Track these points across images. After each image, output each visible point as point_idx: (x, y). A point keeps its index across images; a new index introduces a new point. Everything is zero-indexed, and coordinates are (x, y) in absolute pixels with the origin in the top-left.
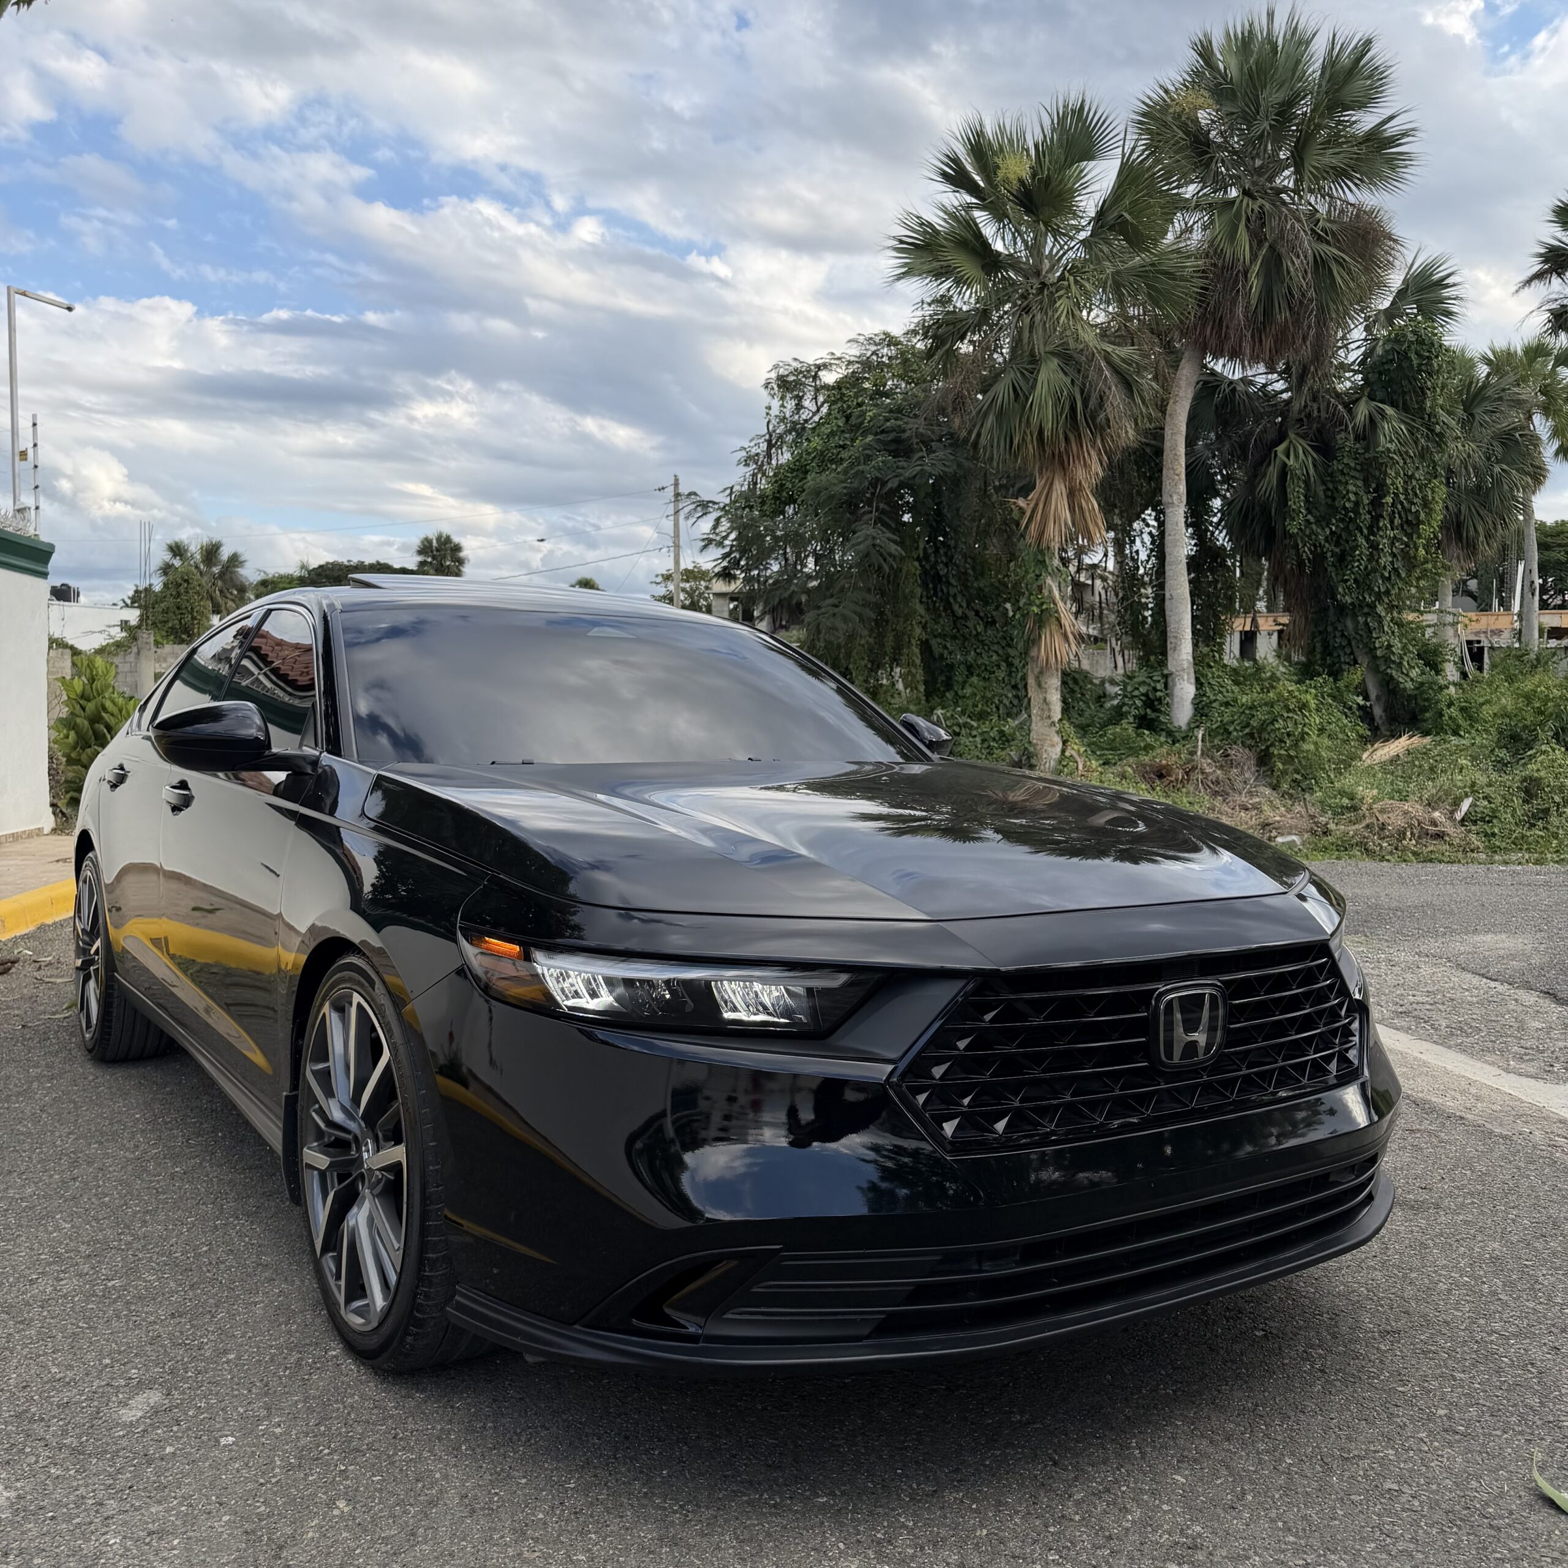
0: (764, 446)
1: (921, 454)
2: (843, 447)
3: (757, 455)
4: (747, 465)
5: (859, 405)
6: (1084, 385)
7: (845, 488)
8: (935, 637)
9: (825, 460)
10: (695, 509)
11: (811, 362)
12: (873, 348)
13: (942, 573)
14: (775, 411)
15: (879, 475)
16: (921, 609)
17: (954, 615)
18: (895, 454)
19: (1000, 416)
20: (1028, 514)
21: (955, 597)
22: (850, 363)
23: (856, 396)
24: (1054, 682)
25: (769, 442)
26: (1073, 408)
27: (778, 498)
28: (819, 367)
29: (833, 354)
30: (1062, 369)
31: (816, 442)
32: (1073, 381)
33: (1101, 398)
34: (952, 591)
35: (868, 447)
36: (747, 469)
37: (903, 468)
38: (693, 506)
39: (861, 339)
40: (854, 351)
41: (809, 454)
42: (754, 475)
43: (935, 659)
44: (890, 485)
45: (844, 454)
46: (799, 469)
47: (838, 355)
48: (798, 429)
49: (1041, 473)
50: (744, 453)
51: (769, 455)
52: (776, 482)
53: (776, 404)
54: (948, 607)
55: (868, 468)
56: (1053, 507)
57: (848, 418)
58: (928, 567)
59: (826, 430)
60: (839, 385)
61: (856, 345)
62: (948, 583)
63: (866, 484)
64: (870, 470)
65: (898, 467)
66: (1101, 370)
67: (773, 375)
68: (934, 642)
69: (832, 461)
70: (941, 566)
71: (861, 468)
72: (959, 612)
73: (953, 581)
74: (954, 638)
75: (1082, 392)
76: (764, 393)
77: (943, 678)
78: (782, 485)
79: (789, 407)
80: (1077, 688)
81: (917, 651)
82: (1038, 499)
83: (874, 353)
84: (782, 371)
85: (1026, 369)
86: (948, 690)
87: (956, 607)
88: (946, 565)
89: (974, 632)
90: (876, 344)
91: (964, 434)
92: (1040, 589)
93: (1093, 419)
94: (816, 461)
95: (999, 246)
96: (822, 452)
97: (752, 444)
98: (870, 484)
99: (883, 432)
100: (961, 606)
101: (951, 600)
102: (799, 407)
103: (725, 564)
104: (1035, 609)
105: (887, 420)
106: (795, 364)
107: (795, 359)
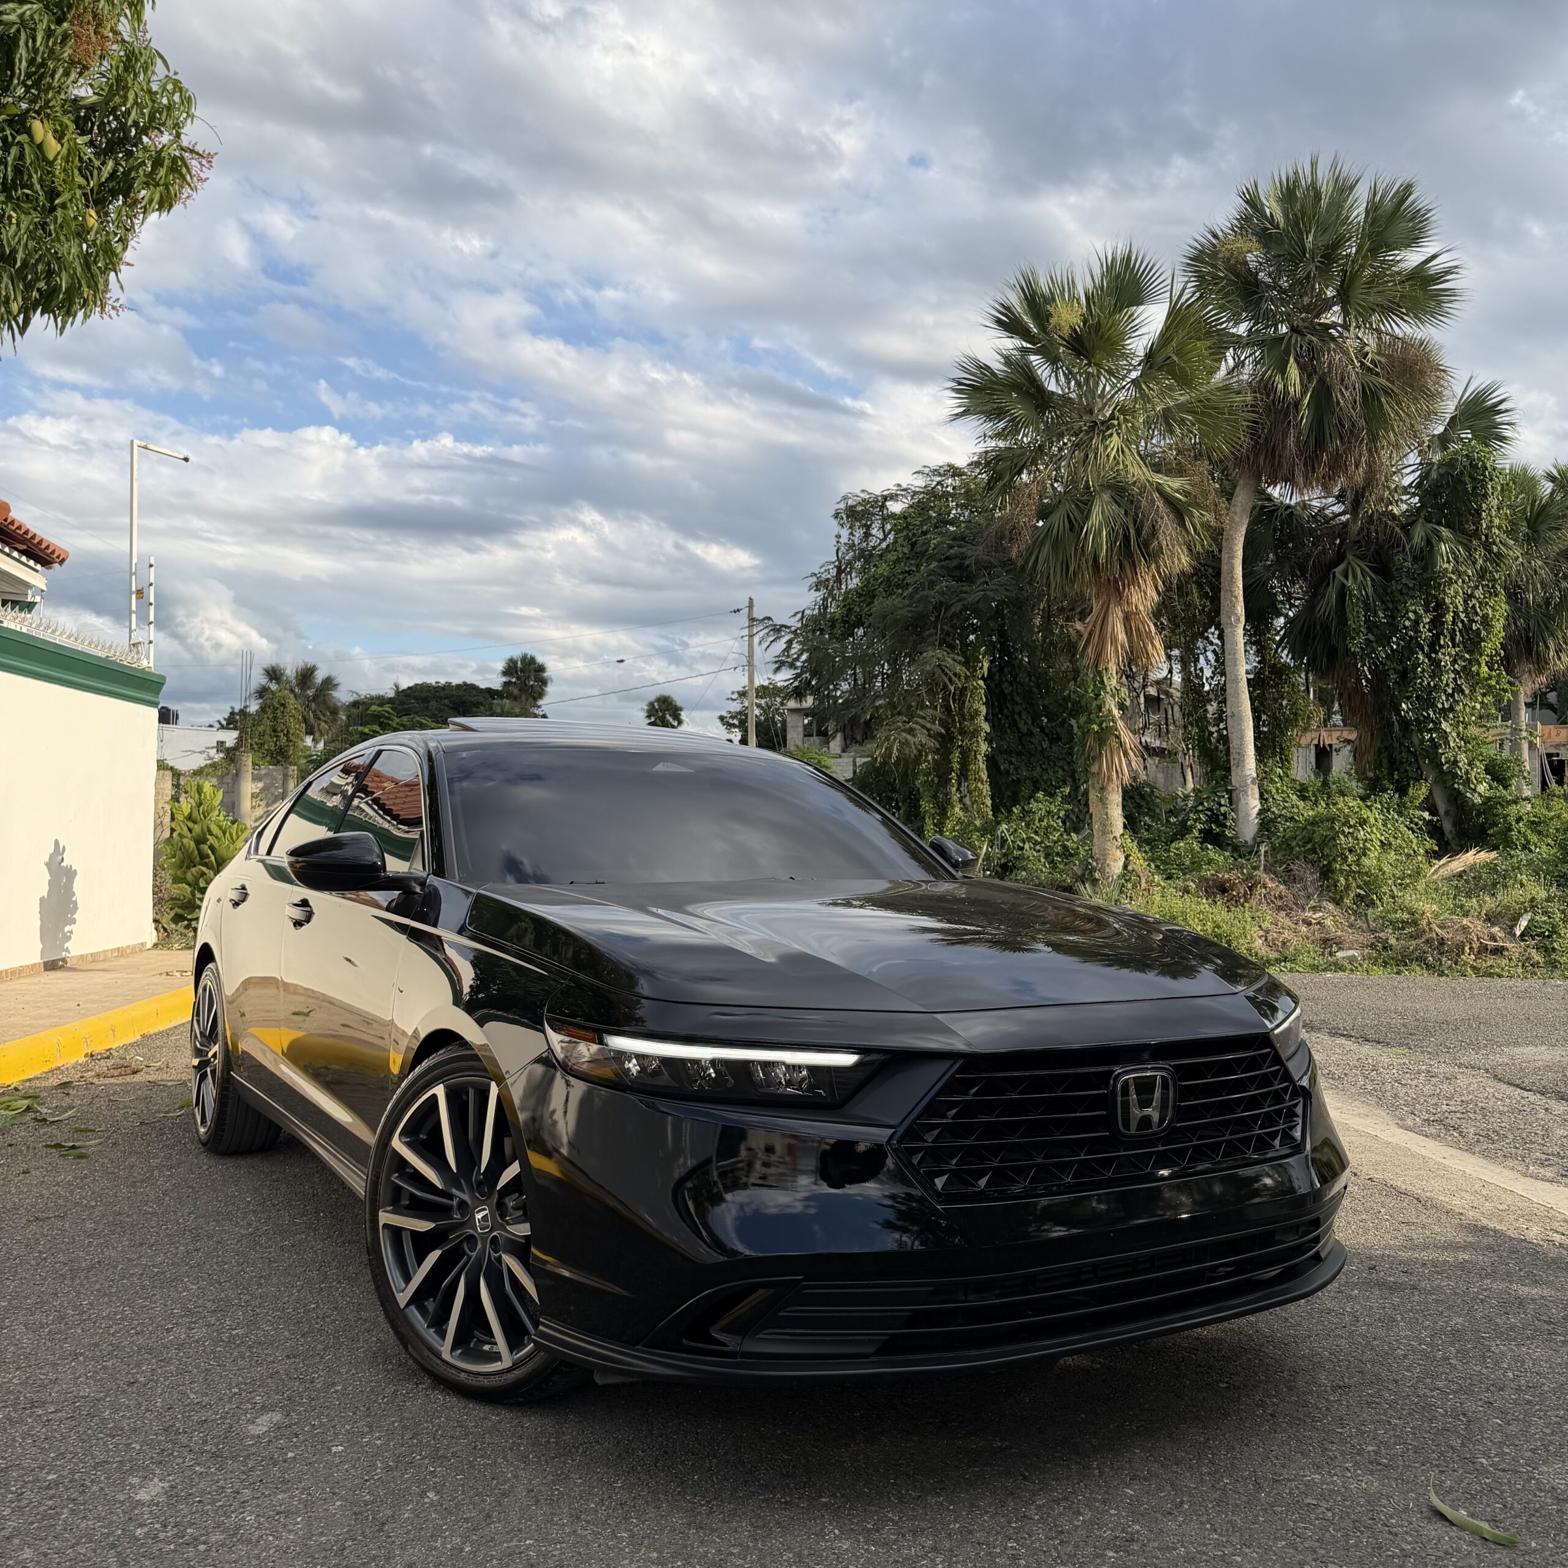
0: (834, 572)
1: (983, 579)
2: (909, 573)
3: (828, 580)
4: (818, 590)
5: (924, 533)
6: (1137, 515)
7: (910, 611)
8: (1001, 753)
9: (890, 585)
10: (768, 634)
11: (878, 493)
12: (939, 479)
13: (1006, 691)
14: (844, 539)
15: (943, 599)
16: (986, 727)
17: (1019, 732)
18: (959, 580)
19: (1056, 545)
20: (1086, 636)
21: (1020, 714)
22: (915, 493)
23: (922, 523)
24: (1115, 799)
25: (839, 568)
26: (1127, 538)
27: (847, 622)
28: (885, 498)
29: (899, 485)
30: (1116, 502)
31: (883, 569)
32: (1126, 512)
33: (1153, 526)
34: (1017, 709)
35: (931, 573)
36: (818, 594)
37: (966, 593)
38: (766, 631)
39: (927, 470)
40: (919, 482)
41: (876, 579)
42: (824, 599)
43: (1001, 774)
44: (953, 609)
45: (909, 580)
46: (867, 594)
47: (904, 486)
48: (866, 556)
49: (1097, 598)
50: (814, 579)
51: (838, 580)
52: (845, 606)
53: (845, 533)
54: (1014, 724)
55: (932, 593)
56: (1110, 630)
57: (913, 545)
58: (992, 685)
59: (892, 556)
60: (904, 516)
61: (921, 476)
62: (1013, 701)
63: (931, 608)
64: (934, 596)
65: (961, 592)
66: (1153, 501)
67: (842, 506)
68: (1000, 759)
69: (898, 586)
70: (1006, 684)
71: (925, 593)
72: (1024, 729)
73: (1018, 699)
74: (1019, 754)
75: (1135, 522)
76: (835, 522)
77: (1010, 793)
78: (850, 609)
79: (857, 535)
80: (1143, 803)
81: (983, 766)
82: (1095, 622)
83: (939, 483)
84: (850, 502)
85: (1081, 501)
86: (1015, 805)
87: (1021, 725)
88: (1011, 683)
89: (1040, 748)
90: (940, 475)
91: (1020, 562)
92: (1099, 708)
93: (1147, 545)
94: (883, 586)
95: (1052, 387)
96: (888, 578)
97: (823, 570)
98: (935, 608)
99: (947, 558)
100: (1025, 723)
101: (1017, 717)
102: (867, 535)
103: (796, 684)
104: (1096, 727)
105: (951, 547)
106: (865, 496)
107: (863, 491)
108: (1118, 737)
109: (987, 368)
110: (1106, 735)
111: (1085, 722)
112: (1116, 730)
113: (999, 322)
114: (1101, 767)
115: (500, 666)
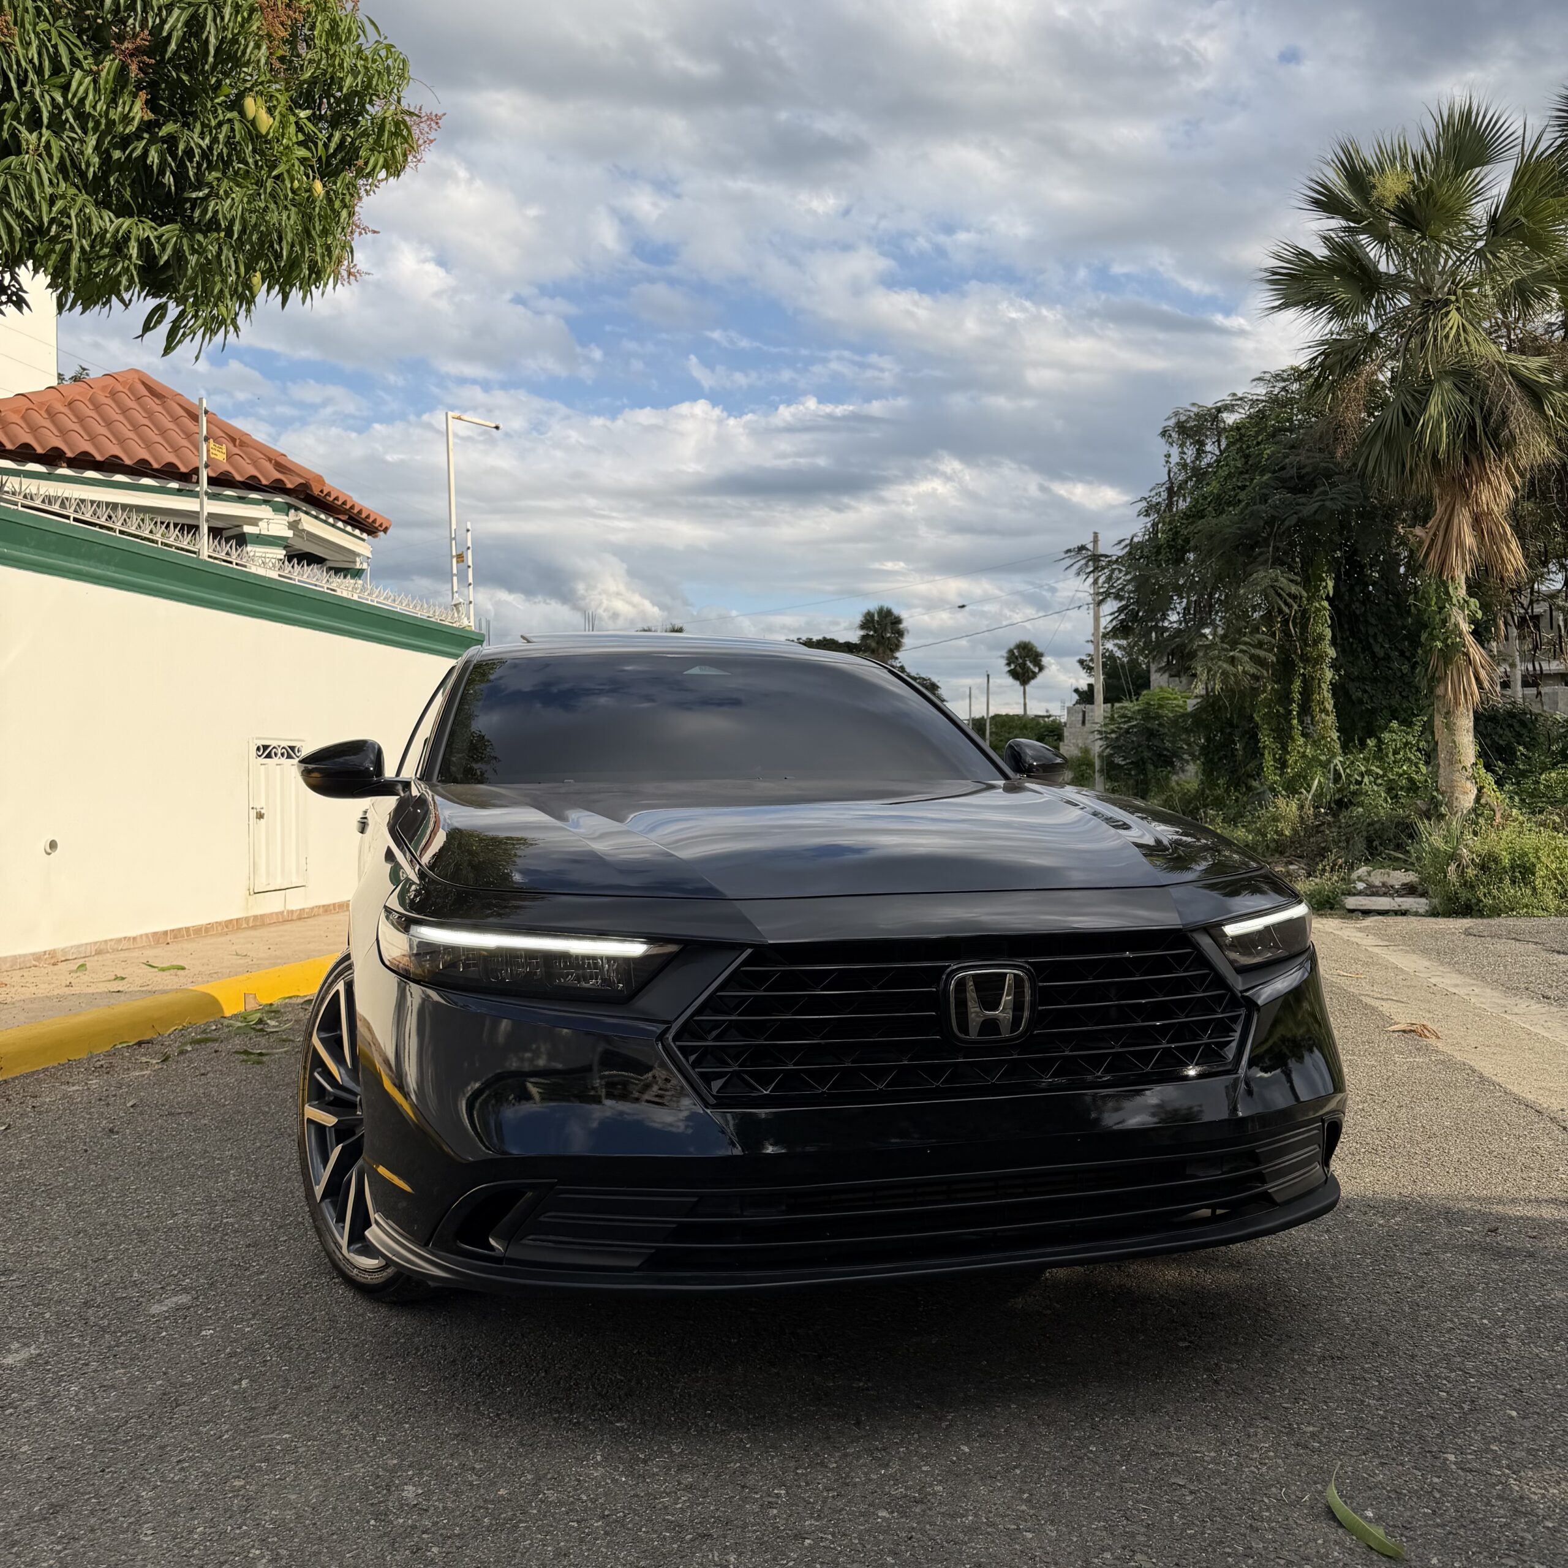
0: (1164, 495)
1: (1322, 488)
2: (1243, 488)
3: (1158, 504)
4: (1147, 515)
5: (1258, 444)
6: (1483, 401)
7: (1240, 528)
8: (1353, 680)
9: (1220, 503)
10: (1086, 565)
11: (1210, 406)
12: (1283, 384)
13: (1358, 612)
14: (1175, 459)
15: (1277, 514)
16: (1332, 652)
17: (1373, 655)
18: (1294, 490)
19: (1388, 442)
20: (1426, 545)
21: (1375, 636)
22: (1254, 403)
23: (1258, 433)
24: (1465, 724)
25: (1170, 490)
26: (1472, 428)
27: (1173, 547)
28: (1219, 410)
29: (1234, 395)
30: (1460, 390)
31: (1214, 487)
32: (1471, 399)
33: (1504, 413)
34: (1371, 631)
35: (1266, 485)
36: (1147, 519)
37: (1303, 504)
38: (1083, 562)
39: (1267, 376)
40: (1261, 390)
41: (1205, 498)
42: (1155, 525)
43: (1354, 703)
44: (1287, 523)
45: (1242, 495)
46: (1194, 514)
47: (1240, 395)
48: (1199, 474)
49: (1441, 499)
50: (1144, 504)
51: (1170, 505)
52: (1171, 529)
53: (1175, 451)
54: (1368, 648)
55: (1263, 507)
56: (1455, 534)
57: (1247, 457)
58: (1341, 606)
59: (1223, 473)
60: (1237, 427)
61: (1262, 383)
62: (1366, 622)
63: (1262, 523)
64: (1264, 510)
65: (1298, 504)
66: (1503, 385)
67: (1172, 422)
68: (1351, 686)
69: (1229, 504)
70: (1357, 604)
71: (1255, 507)
72: (1381, 653)
73: (1373, 621)
74: (1375, 681)
75: (1482, 409)
76: (1163, 441)
77: (1363, 724)
78: (1177, 533)
79: (1190, 452)
81: (1328, 695)
82: (1438, 526)
83: (1284, 389)
84: (1183, 418)
85: (1419, 392)
86: (1370, 737)
87: (1377, 649)
88: (1363, 603)
89: (1399, 674)
90: (1284, 380)
91: (1347, 465)
92: (1444, 622)
93: (1496, 436)
94: (1212, 505)
96: (1219, 495)
97: (1153, 493)
98: (1266, 523)
99: (1283, 468)
100: (1382, 646)
101: (1371, 641)
102: (1200, 453)
103: (1122, 616)
104: (1439, 644)
105: (1286, 456)
106: (1195, 410)
107: (1194, 404)
108: (1467, 654)
109: (1308, 254)
110: (1451, 652)
111: (1427, 639)
112: (1464, 646)
113: (1316, 202)
114: (1446, 689)
115: (859, 619)
